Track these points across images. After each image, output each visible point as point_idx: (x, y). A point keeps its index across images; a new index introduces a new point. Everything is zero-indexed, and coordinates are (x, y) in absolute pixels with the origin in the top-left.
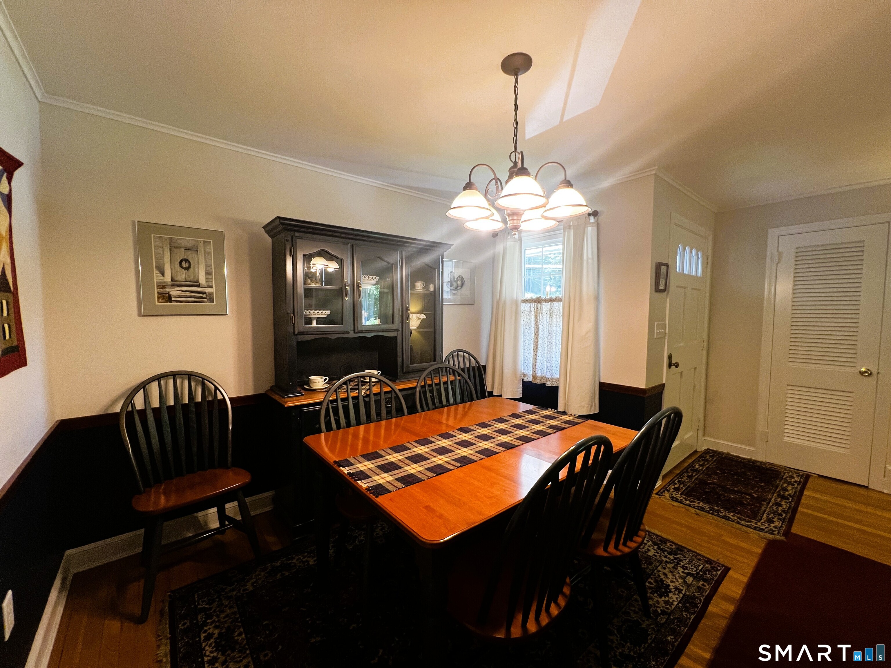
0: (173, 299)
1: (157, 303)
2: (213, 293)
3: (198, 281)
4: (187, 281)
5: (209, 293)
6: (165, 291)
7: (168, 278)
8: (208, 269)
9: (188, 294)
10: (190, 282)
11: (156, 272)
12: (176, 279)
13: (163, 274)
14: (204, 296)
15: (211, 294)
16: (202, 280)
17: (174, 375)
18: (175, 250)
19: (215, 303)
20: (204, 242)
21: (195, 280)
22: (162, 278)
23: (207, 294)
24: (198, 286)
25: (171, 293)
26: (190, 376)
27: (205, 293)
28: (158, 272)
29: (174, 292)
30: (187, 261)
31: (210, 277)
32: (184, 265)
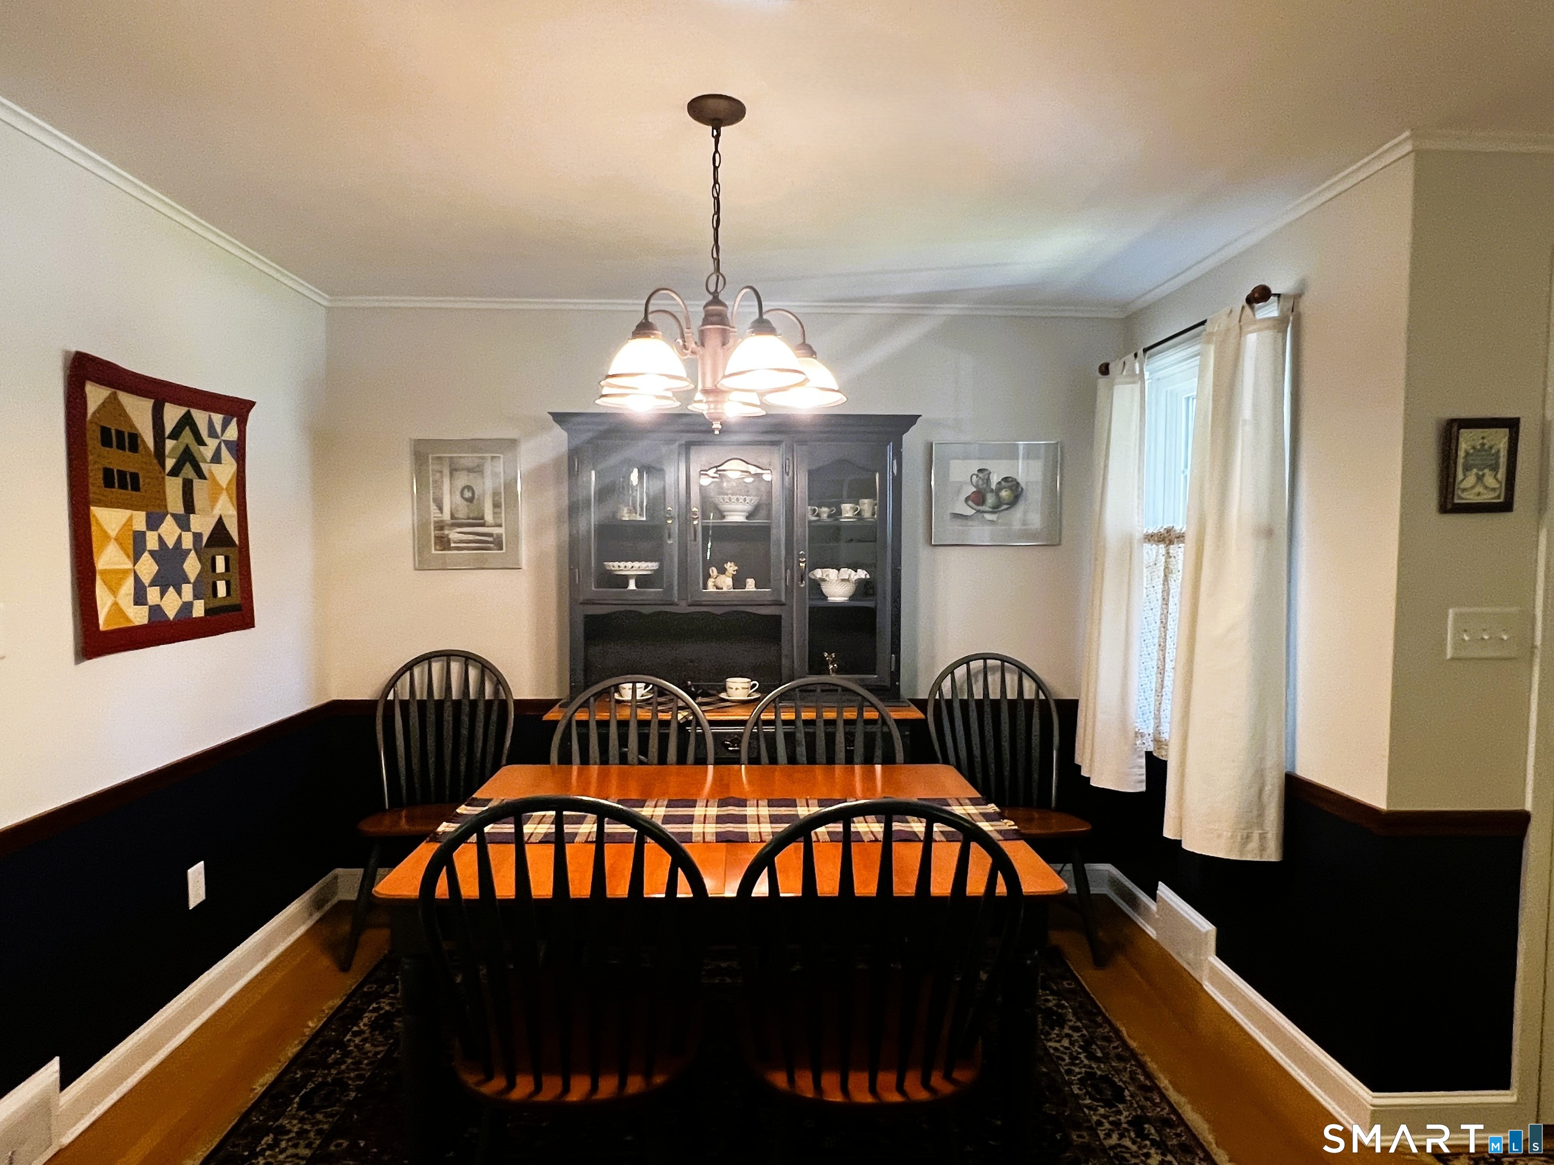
0: (453, 545)
1: (433, 552)
2: (502, 534)
3: (482, 518)
4: (469, 519)
5: (497, 535)
6: (444, 534)
7: (446, 516)
8: (497, 498)
9: (471, 537)
10: (473, 519)
11: (433, 507)
12: (456, 516)
13: (441, 509)
14: (490, 539)
15: (499, 537)
16: (489, 517)
17: (448, 655)
18: (456, 474)
19: (504, 551)
20: (493, 458)
21: (480, 517)
22: (440, 515)
23: (495, 536)
24: (483, 525)
25: (451, 536)
26: (467, 658)
27: (490, 535)
28: (435, 507)
29: (454, 535)
30: (469, 488)
31: (497, 510)
32: (468, 494)
